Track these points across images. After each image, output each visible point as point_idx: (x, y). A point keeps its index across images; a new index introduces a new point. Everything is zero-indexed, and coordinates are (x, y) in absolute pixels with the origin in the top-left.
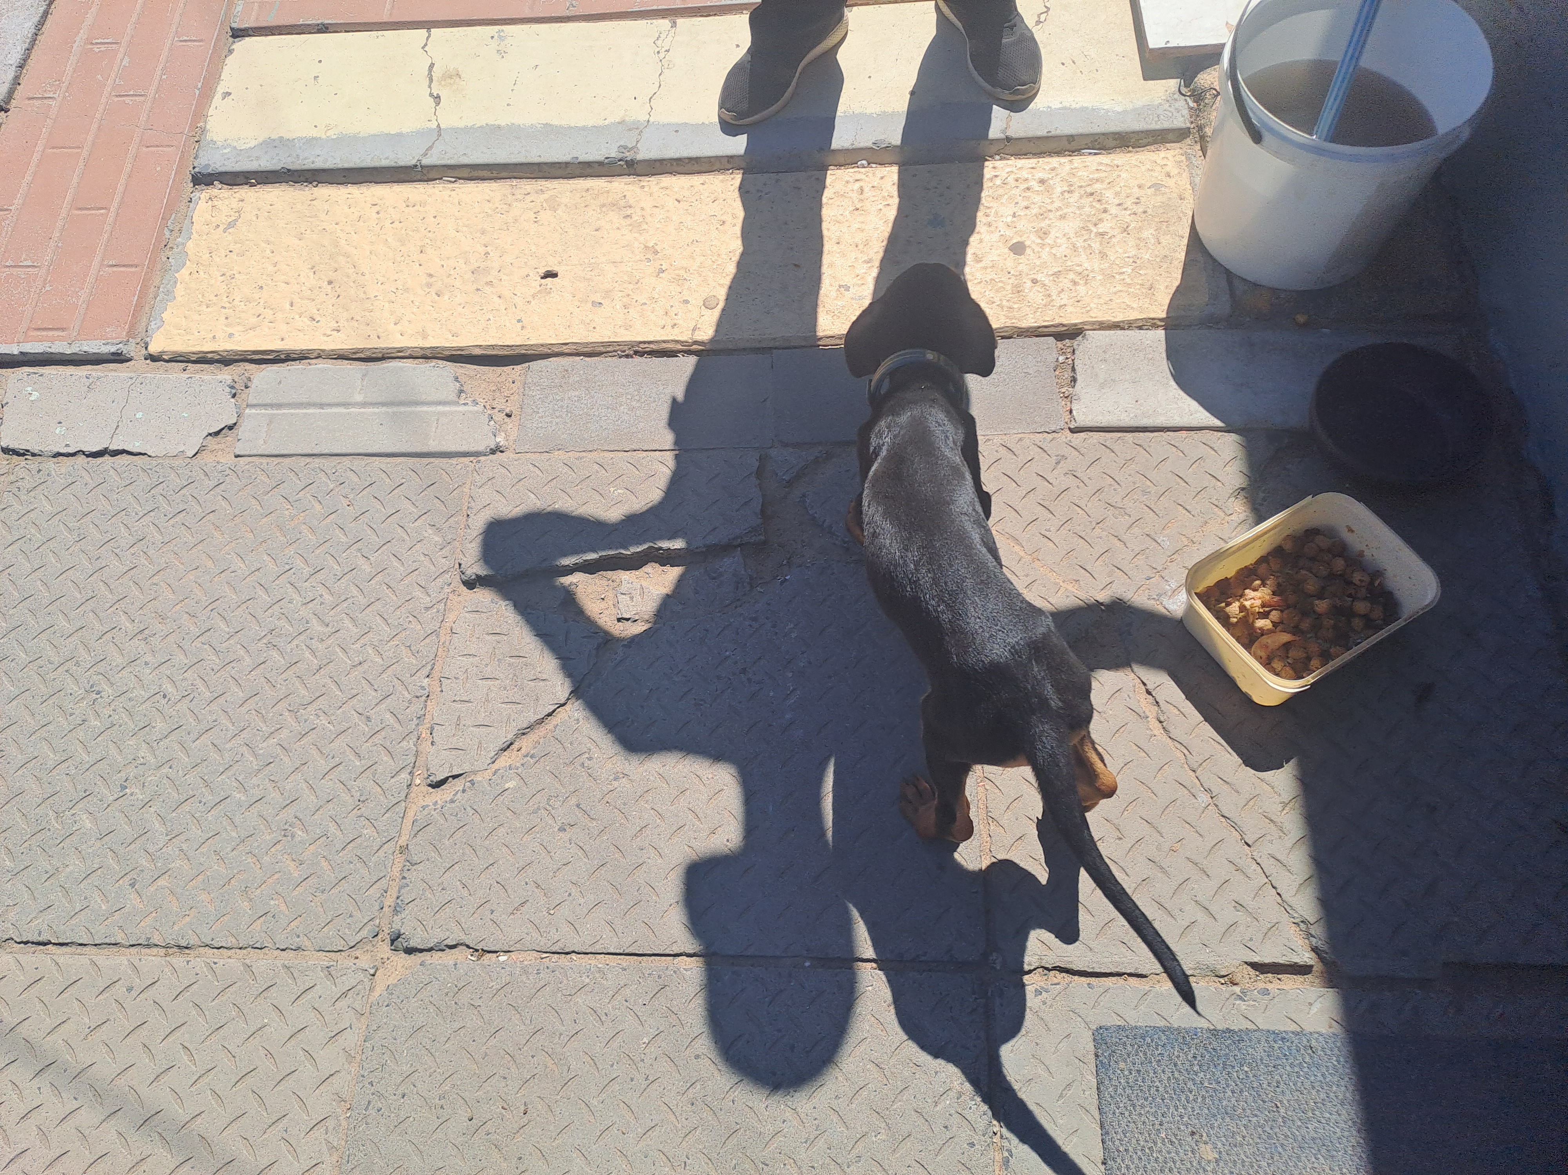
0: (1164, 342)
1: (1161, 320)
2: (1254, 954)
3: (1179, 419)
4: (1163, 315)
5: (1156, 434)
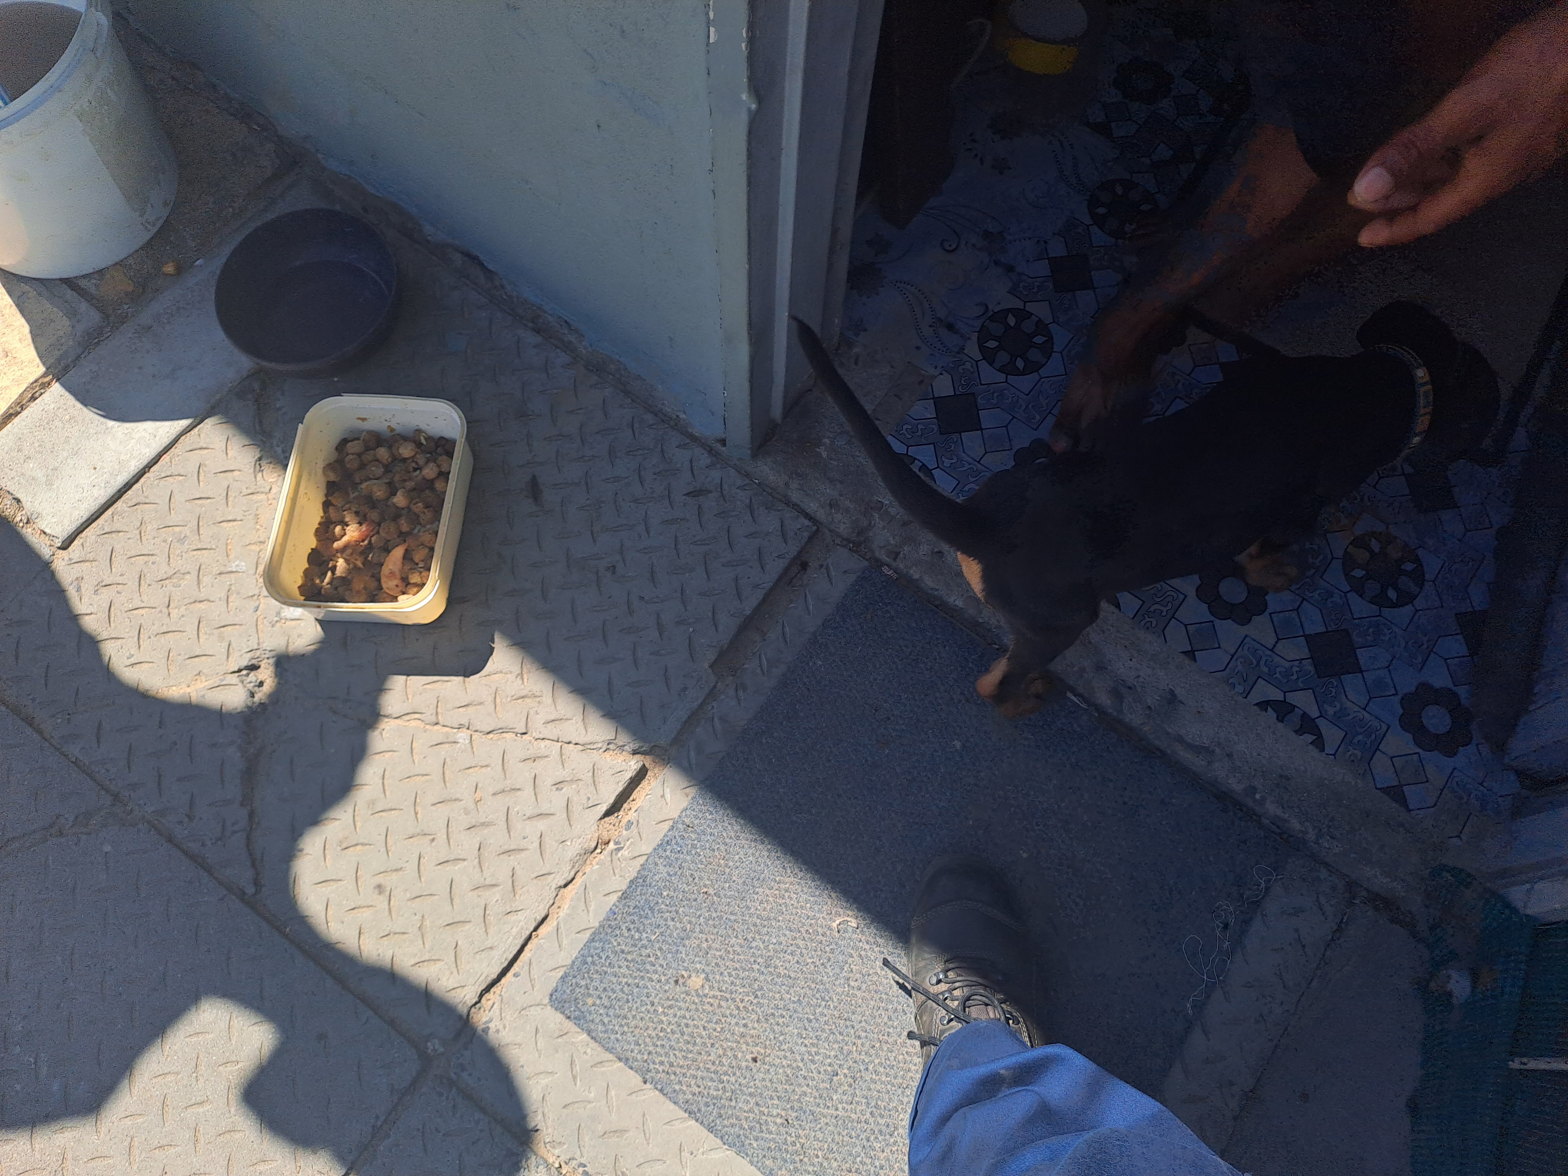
0: (67, 394)
1: (44, 375)
2: (600, 806)
3: (148, 450)
4: (42, 369)
5: (142, 480)
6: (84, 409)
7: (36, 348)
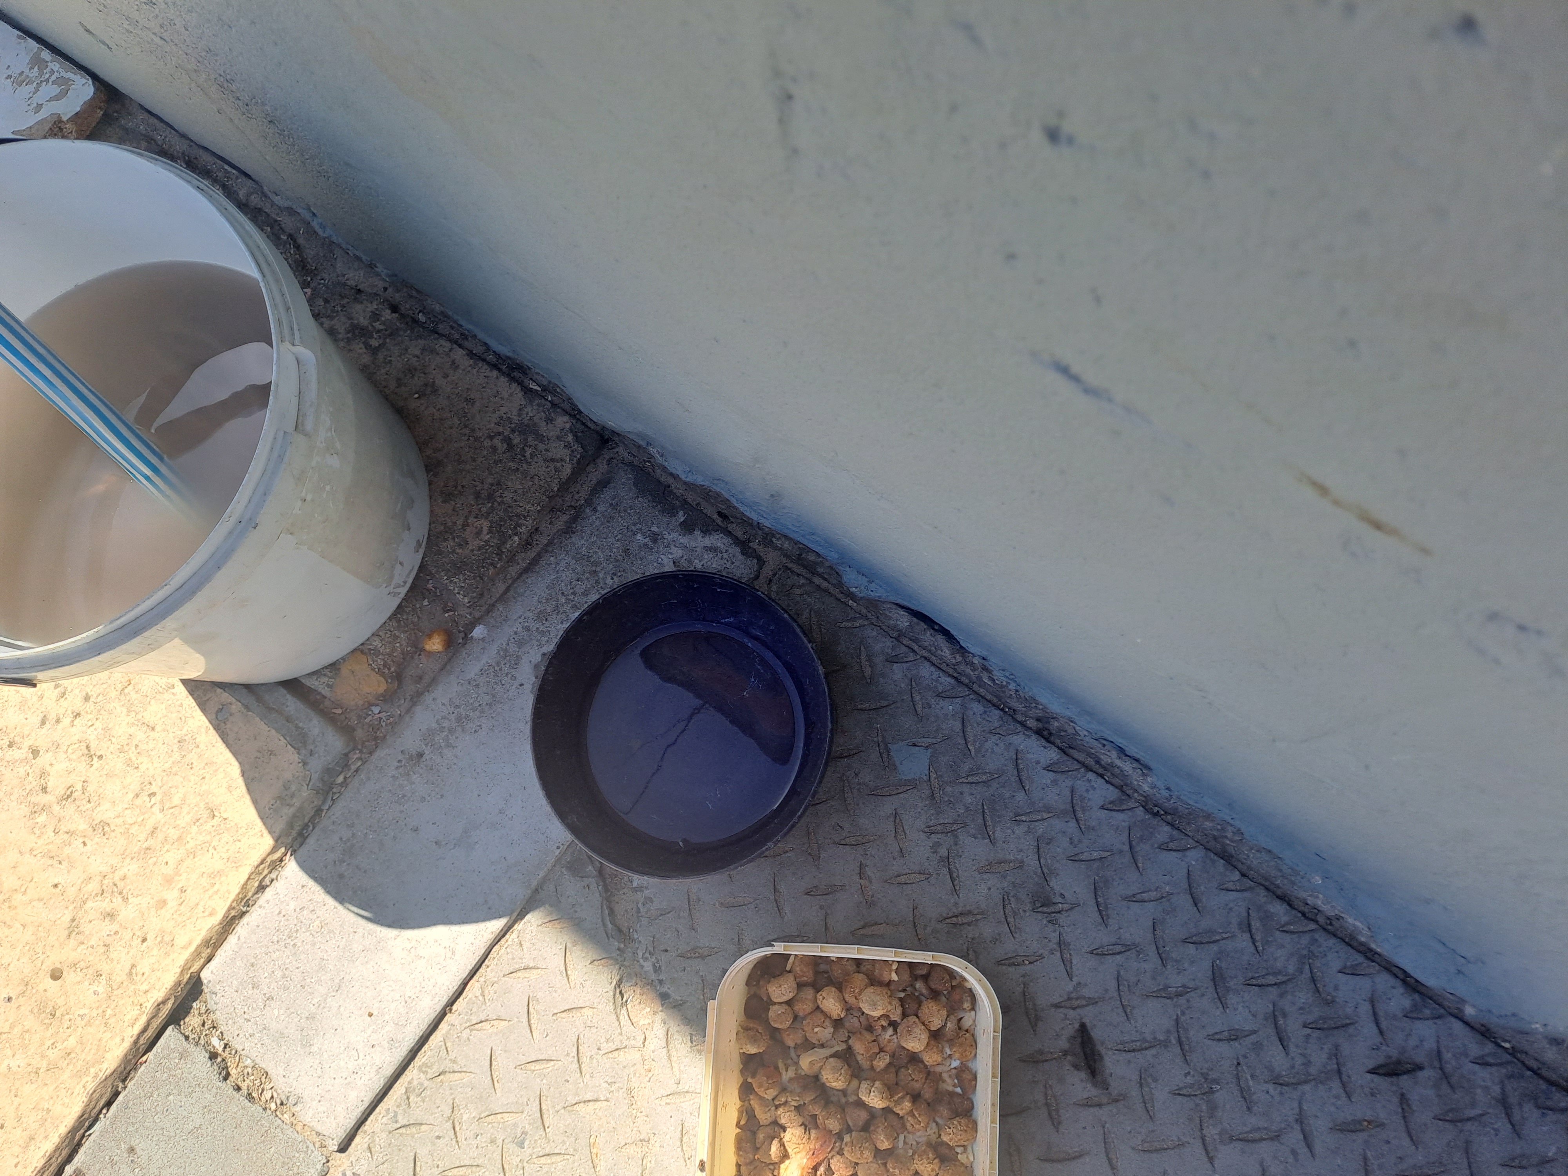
0: (311, 883)
1: (274, 850)
3: (443, 977)
4: (268, 842)
5: (442, 1031)
6: (340, 907)
7: (255, 802)
